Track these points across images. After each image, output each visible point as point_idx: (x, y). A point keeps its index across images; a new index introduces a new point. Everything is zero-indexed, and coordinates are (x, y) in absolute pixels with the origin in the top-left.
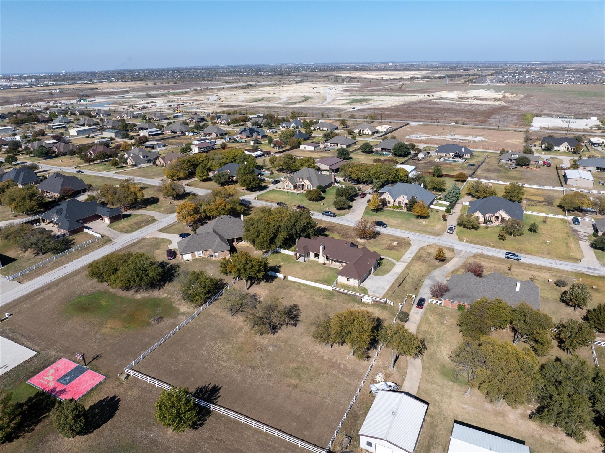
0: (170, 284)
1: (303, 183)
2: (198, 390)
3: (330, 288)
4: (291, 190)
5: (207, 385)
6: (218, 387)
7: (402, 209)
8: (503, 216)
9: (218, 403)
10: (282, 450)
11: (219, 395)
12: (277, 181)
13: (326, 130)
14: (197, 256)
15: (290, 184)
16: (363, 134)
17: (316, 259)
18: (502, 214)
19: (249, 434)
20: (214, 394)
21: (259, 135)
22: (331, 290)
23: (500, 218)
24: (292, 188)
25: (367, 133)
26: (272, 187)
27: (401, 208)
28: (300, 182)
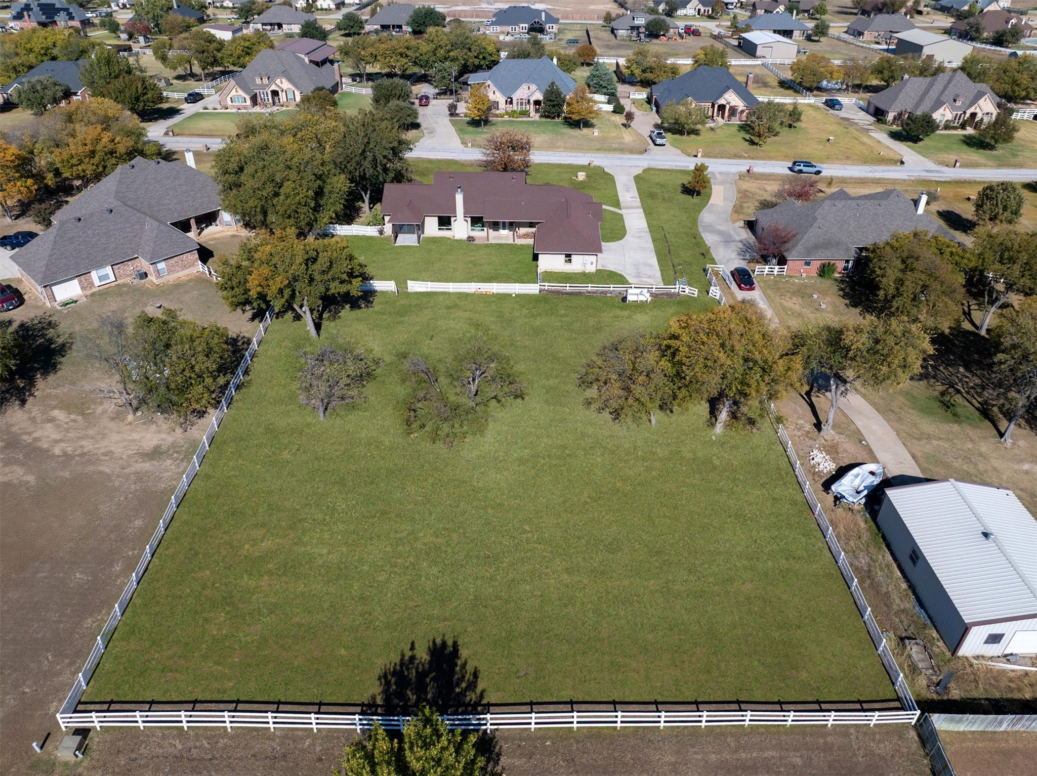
0: (51, 378)
1: (274, 87)
2: (388, 683)
3: (532, 289)
4: (245, 108)
5: (408, 654)
6: (444, 643)
7: (529, 116)
8: (733, 104)
9: (490, 698)
10: (798, 761)
11: (470, 668)
12: (198, 94)
13: (231, 5)
14: (97, 283)
15: (241, 92)
16: (318, 10)
17: (445, 233)
18: (730, 99)
19: (669, 758)
20: (453, 672)
21: (72, 18)
22: (537, 292)
23: (728, 107)
24: (249, 102)
25: (325, 6)
26: (189, 109)
27: (525, 113)
28: (263, 87)
